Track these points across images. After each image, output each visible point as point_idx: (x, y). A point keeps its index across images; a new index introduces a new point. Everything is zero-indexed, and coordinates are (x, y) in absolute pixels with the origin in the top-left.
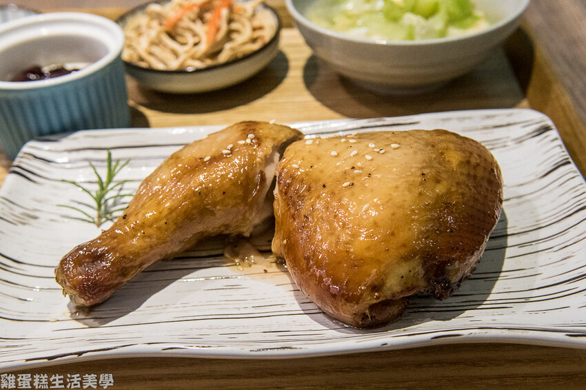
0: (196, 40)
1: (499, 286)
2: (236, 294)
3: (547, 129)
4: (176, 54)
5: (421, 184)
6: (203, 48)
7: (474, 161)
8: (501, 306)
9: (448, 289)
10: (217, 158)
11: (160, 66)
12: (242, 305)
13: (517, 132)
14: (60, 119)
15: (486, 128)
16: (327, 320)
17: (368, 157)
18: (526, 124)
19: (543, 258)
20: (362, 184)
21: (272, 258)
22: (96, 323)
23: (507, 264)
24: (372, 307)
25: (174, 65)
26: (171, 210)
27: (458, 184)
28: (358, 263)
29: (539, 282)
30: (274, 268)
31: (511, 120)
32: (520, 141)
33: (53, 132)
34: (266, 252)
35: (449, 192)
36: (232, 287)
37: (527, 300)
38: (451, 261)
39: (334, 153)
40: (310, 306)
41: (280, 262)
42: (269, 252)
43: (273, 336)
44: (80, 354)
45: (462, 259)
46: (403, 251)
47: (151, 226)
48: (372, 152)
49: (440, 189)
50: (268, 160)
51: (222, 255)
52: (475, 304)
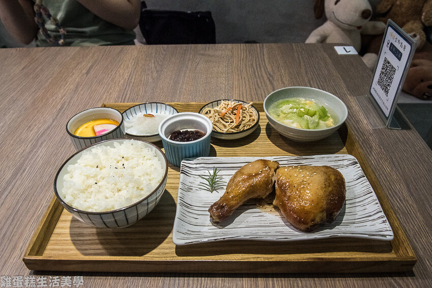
0: (232, 120)
1: (345, 218)
2: (263, 218)
3: (356, 163)
4: (225, 126)
5: (325, 187)
6: (234, 124)
7: (338, 178)
8: (347, 224)
9: (333, 220)
10: (257, 174)
11: (219, 131)
12: (266, 222)
13: (346, 163)
14: (193, 153)
15: (336, 161)
16: (294, 228)
17: (308, 178)
18: (349, 160)
19: (358, 209)
20: (307, 187)
21: (272, 206)
22: (221, 227)
23: (347, 211)
24: (311, 226)
25: (225, 130)
26: (243, 191)
27: (335, 187)
28: (307, 213)
29: (357, 217)
30: (273, 210)
31: (344, 158)
32: (347, 166)
33: (190, 157)
34: (271, 204)
35: (333, 190)
36: (261, 216)
37: (354, 223)
38: (334, 212)
39: (296, 175)
40: (288, 223)
41: (276, 208)
42: (272, 204)
43: (278, 234)
44: (224, 239)
45: (337, 211)
46: (321, 210)
47: (237, 197)
48: (308, 176)
49: (330, 189)
50: (273, 175)
51: (255, 204)
52: (339, 224)
